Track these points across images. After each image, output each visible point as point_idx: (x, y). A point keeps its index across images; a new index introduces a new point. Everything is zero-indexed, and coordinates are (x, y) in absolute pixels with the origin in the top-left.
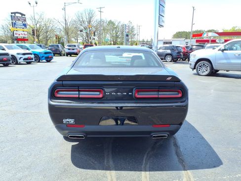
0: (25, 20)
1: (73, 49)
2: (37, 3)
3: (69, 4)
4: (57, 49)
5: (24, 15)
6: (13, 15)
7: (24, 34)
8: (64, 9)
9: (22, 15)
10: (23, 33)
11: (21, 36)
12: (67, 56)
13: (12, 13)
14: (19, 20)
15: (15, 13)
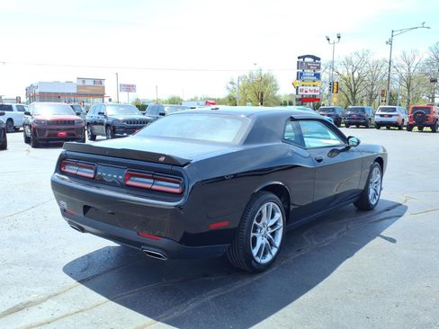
0: (319, 68)
1: (390, 116)
2: (339, 37)
3: (402, 31)
4: (360, 116)
5: (319, 59)
6: (302, 60)
7: (315, 91)
8: (390, 42)
9: (315, 58)
10: (312, 88)
11: (308, 93)
12: (378, 128)
13: (299, 58)
14: (309, 67)
15: (304, 57)
